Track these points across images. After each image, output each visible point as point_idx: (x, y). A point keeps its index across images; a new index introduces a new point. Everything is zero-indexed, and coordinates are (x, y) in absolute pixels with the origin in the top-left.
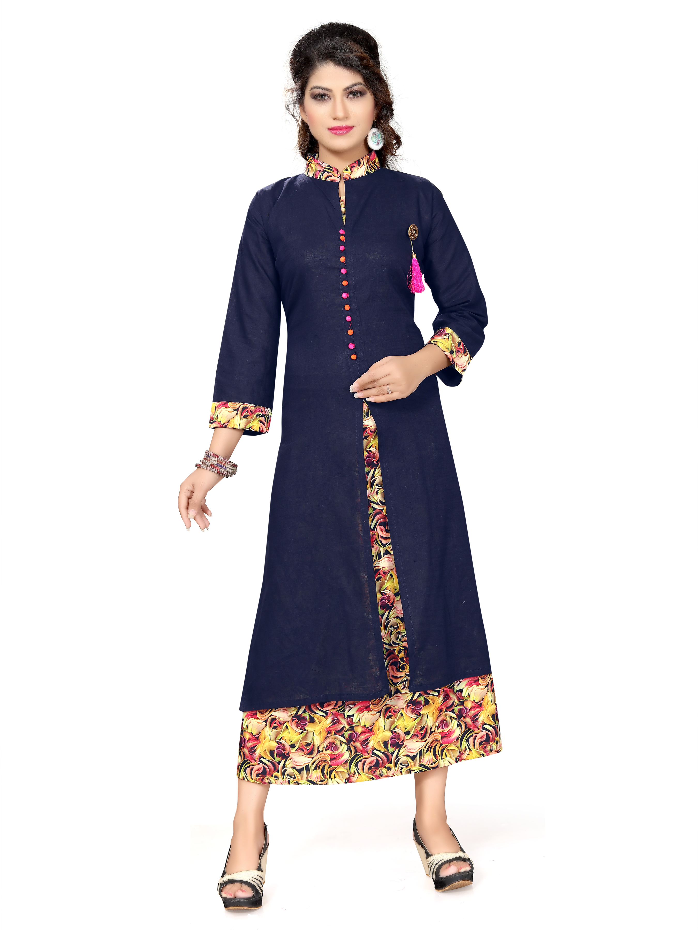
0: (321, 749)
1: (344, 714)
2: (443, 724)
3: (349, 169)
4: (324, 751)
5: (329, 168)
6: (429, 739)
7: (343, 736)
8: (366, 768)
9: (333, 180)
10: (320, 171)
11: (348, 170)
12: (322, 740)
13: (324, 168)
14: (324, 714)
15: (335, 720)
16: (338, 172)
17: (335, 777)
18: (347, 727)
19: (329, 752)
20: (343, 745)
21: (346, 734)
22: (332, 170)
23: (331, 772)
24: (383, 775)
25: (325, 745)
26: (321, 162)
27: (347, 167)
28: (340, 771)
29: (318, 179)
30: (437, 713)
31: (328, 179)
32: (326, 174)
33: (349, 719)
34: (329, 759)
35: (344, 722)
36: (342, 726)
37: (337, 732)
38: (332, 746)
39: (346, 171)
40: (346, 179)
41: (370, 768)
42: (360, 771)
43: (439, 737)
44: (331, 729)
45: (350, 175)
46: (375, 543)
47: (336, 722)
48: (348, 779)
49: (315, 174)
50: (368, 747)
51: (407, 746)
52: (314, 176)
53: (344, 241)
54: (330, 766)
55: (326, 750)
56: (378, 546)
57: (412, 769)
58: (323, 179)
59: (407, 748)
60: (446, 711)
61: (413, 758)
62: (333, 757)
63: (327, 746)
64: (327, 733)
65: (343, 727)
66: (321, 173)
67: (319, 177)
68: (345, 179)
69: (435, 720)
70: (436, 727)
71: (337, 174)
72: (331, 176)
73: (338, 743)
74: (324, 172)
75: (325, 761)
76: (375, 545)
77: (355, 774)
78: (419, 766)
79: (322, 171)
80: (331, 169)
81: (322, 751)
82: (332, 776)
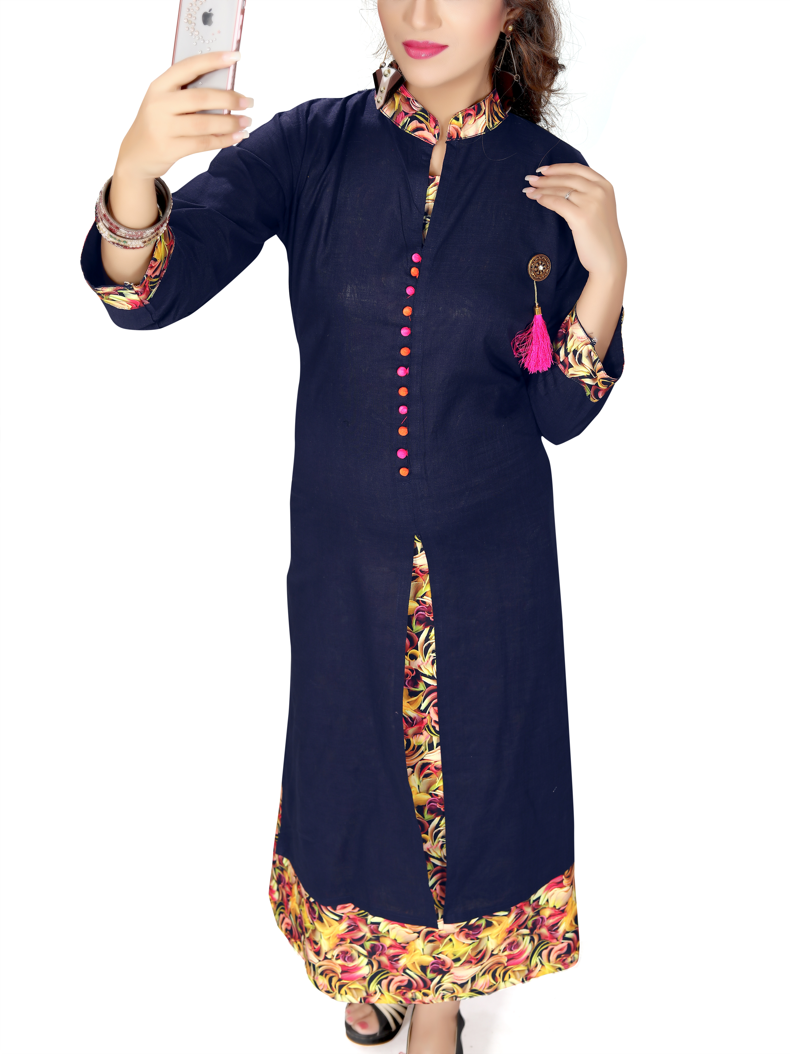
0: (329, 956)
1: (366, 920)
2: (513, 945)
3: (461, 117)
4: (334, 959)
5: (423, 114)
6: (487, 962)
7: (362, 946)
8: (393, 987)
9: (424, 138)
10: (406, 114)
11: (457, 119)
12: (332, 947)
13: (415, 112)
14: (337, 918)
15: (352, 926)
16: (436, 125)
17: (346, 994)
18: (369, 935)
19: (340, 962)
20: (362, 957)
21: (368, 945)
22: (427, 119)
23: (341, 987)
24: (416, 999)
25: (335, 953)
26: (411, 98)
27: (460, 113)
28: (355, 989)
29: (400, 127)
30: (505, 935)
31: (417, 133)
32: (415, 124)
33: (373, 926)
34: (339, 970)
35: (365, 930)
36: (361, 934)
37: (353, 941)
38: (345, 955)
39: (454, 121)
40: (452, 137)
41: (399, 988)
42: (384, 990)
43: (505, 960)
44: (345, 936)
45: (459, 129)
46: (425, 730)
47: (353, 928)
48: (365, 999)
49: (395, 115)
50: (398, 963)
51: (455, 974)
52: (394, 119)
53: (416, 277)
54: (340, 980)
55: (337, 959)
56: (430, 733)
57: (459, 996)
58: (408, 132)
59: (455, 976)
60: (518, 930)
61: (462, 986)
62: (345, 969)
63: (338, 955)
64: (339, 940)
65: (364, 936)
66: (406, 119)
67: (401, 124)
68: (450, 137)
69: (499, 943)
70: (500, 950)
71: (435, 128)
72: (422, 129)
73: (355, 954)
74: (413, 118)
75: (334, 972)
76: (425, 732)
77: (376, 993)
78: (469, 992)
79: (410, 115)
80: (427, 116)
81: (330, 959)
82: (343, 991)
